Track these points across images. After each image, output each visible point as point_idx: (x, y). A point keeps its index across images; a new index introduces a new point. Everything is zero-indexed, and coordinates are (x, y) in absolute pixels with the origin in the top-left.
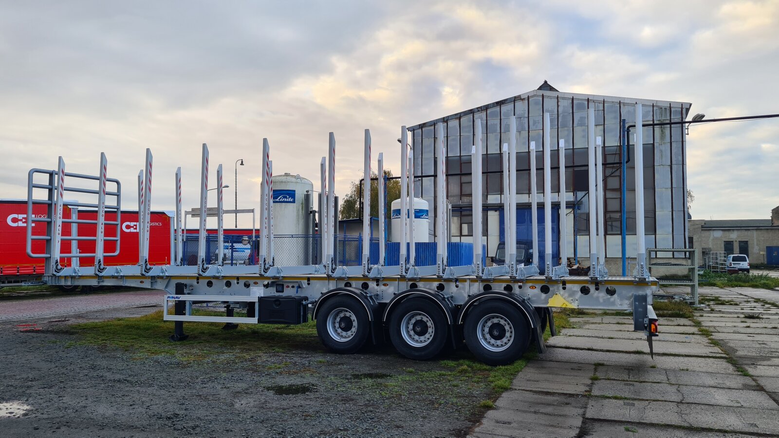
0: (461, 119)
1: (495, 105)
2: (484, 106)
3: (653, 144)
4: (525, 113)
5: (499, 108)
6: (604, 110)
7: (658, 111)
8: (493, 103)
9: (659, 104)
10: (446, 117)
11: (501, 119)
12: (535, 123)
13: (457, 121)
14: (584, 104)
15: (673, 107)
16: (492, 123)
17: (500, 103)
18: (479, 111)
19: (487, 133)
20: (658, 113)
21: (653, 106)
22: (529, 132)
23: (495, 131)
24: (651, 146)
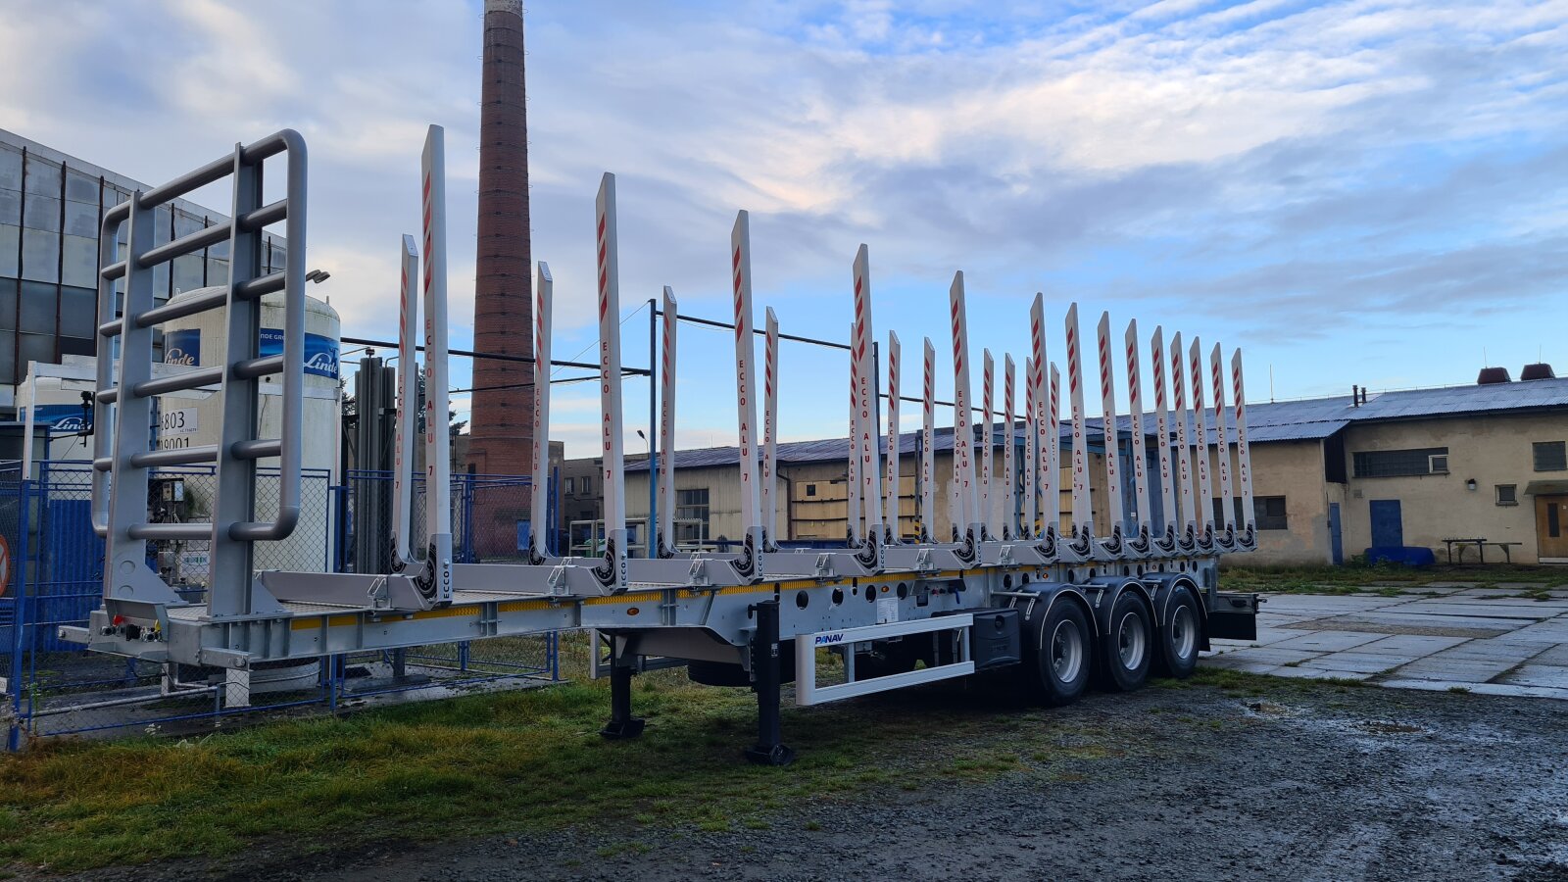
14: (90, 187)
15: (275, 246)
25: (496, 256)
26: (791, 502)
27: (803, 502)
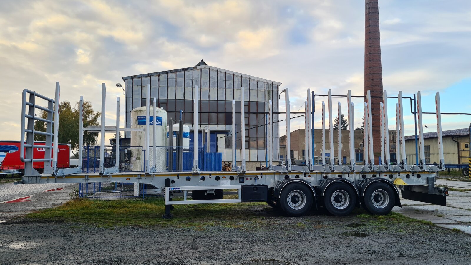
0: (160, 76)
1: (182, 70)
2: (174, 70)
3: (265, 102)
4: (199, 78)
5: (184, 73)
6: (241, 81)
7: (267, 85)
8: (180, 69)
9: (268, 82)
10: (150, 73)
11: (185, 79)
12: (205, 83)
13: (157, 77)
14: (231, 76)
15: (274, 84)
16: (179, 81)
17: (184, 70)
18: (171, 72)
19: (176, 87)
20: (267, 86)
21: (265, 82)
22: (201, 89)
23: (181, 86)
24: (264, 103)
25: (370, 74)
26: (459, 150)
27: (464, 150)
